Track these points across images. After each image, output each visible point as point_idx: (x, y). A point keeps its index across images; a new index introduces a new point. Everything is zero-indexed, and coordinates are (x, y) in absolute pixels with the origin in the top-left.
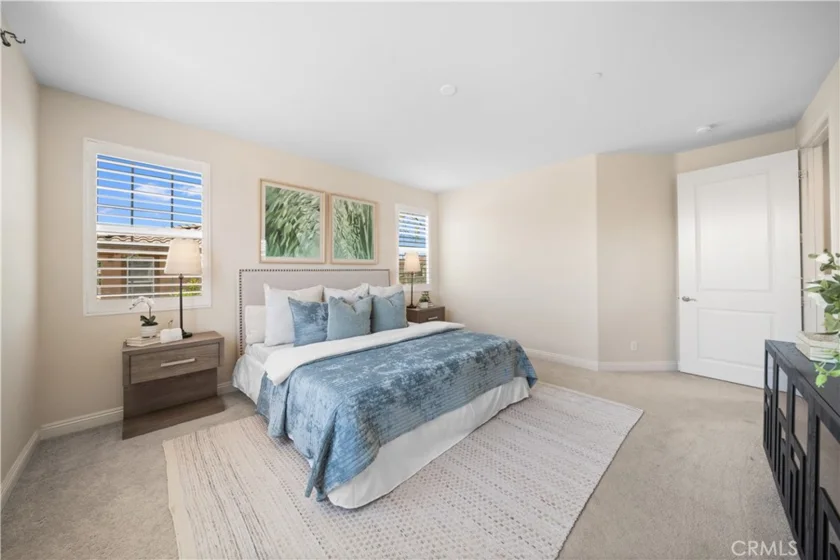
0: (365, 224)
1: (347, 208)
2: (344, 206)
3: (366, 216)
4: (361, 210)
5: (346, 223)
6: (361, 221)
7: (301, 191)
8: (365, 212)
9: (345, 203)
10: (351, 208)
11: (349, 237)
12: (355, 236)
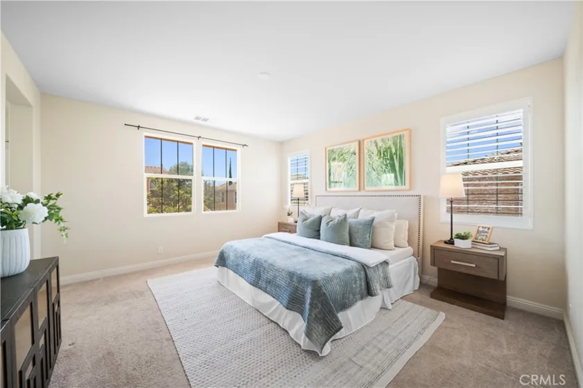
0: (396, 154)
1: (376, 145)
2: (374, 145)
3: (396, 146)
4: (390, 143)
5: (376, 158)
6: (391, 152)
7: (342, 146)
8: (395, 144)
9: (376, 142)
10: (380, 144)
11: (380, 168)
12: (384, 167)
